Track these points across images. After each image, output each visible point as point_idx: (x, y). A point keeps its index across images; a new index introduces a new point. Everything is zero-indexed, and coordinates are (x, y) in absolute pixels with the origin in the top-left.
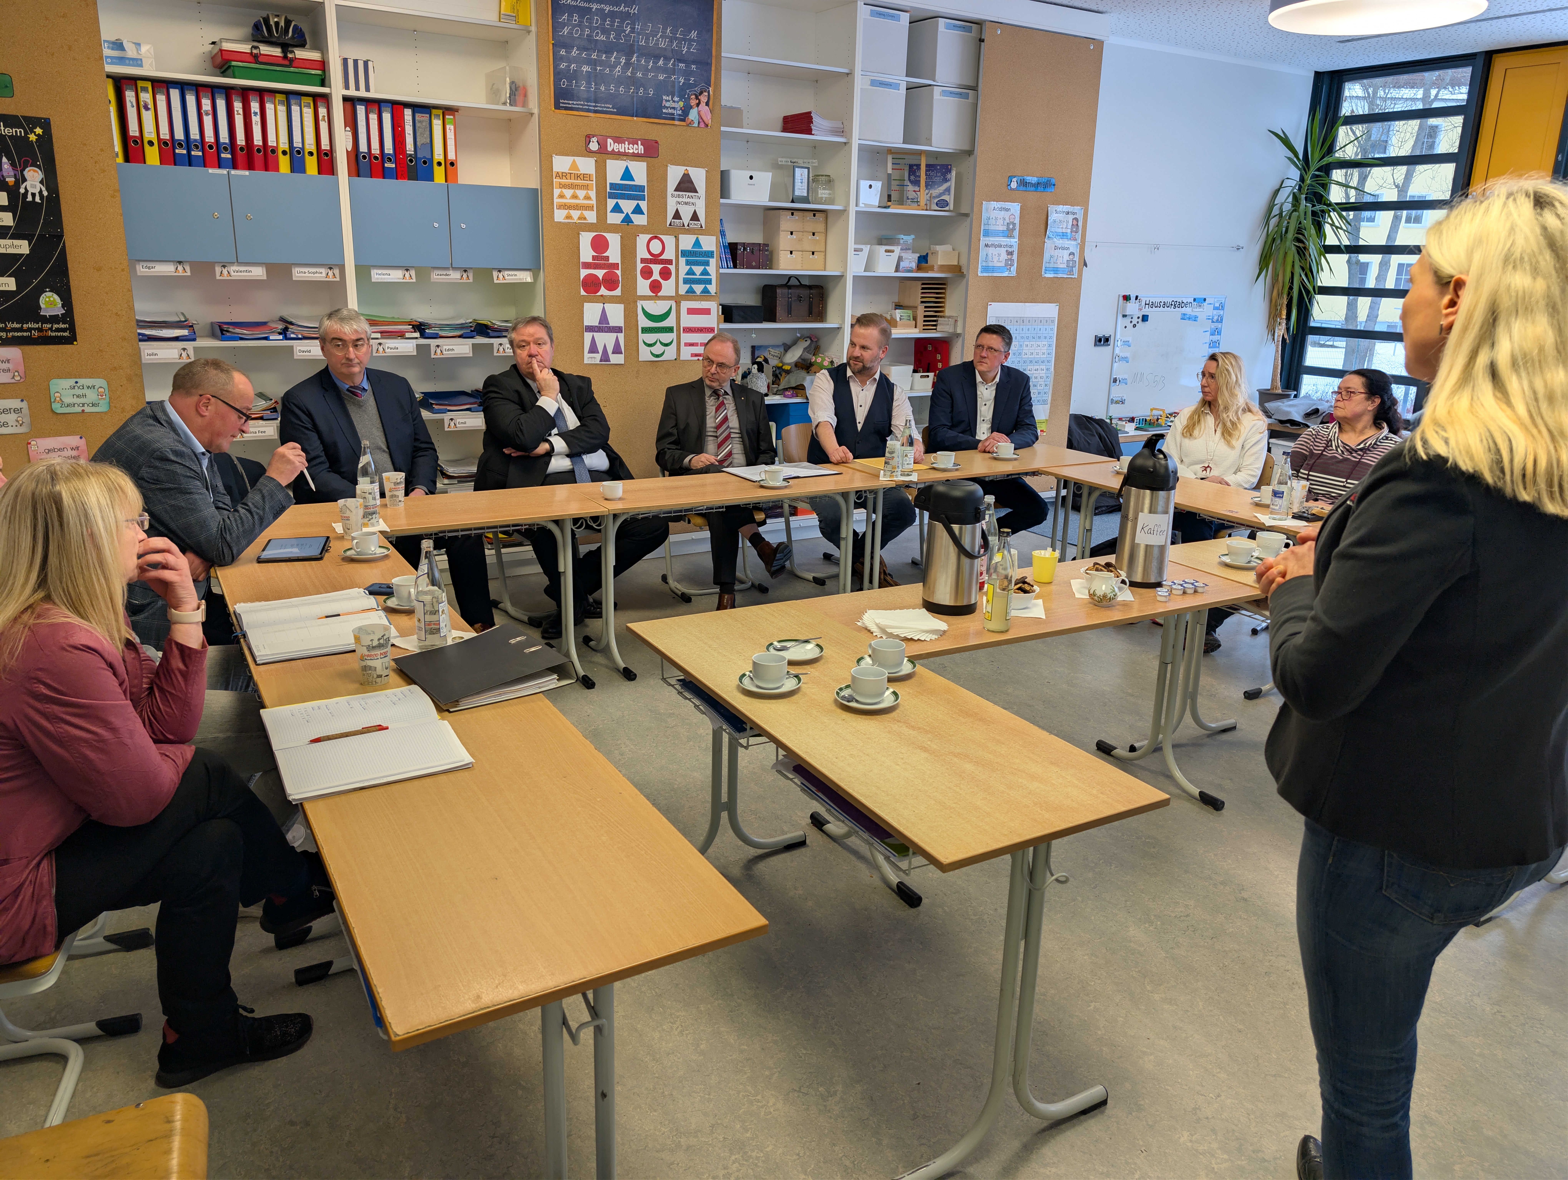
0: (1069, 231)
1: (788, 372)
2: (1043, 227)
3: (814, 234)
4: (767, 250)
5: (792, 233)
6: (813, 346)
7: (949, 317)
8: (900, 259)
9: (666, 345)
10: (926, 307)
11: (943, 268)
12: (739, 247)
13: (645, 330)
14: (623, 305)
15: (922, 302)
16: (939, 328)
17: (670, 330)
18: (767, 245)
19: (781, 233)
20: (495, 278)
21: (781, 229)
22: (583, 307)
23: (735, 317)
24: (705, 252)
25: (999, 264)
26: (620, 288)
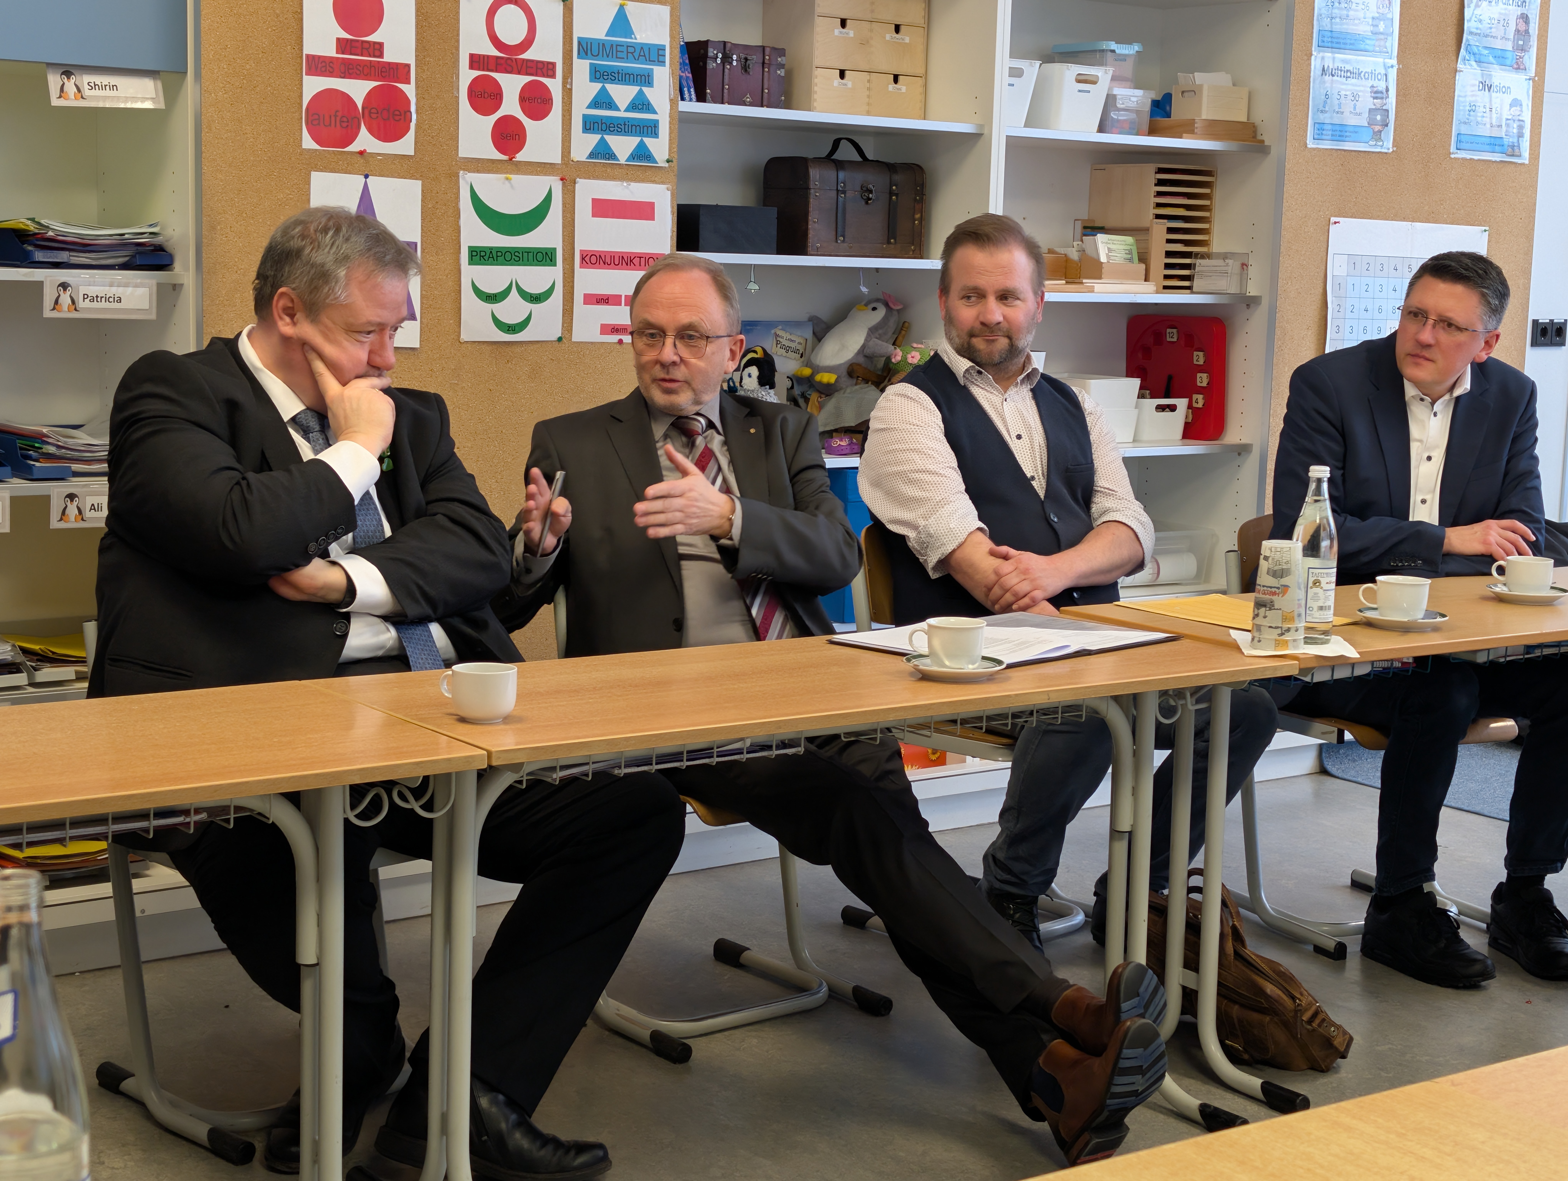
0: (1509, 46)
1: (828, 391)
2: (1452, 32)
3: (897, 29)
4: (782, 66)
5: (843, 23)
6: (892, 324)
7: (1225, 256)
8: (1110, 101)
9: (536, 299)
10: (1170, 230)
11: (1215, 129)
12: (711, 52)
13: (480, 256)
14: (419, 183)
15: (1158, 217)
16: (1197, 284)
17: (544, 257)
18: (782, 52)
19: (819, 21)
20: (54, 91)
21: (818, 10)
22: (308, 183)
23: (705, 233)
24: (642, 47)
25: (1352, 121)
26: (411, 133)
